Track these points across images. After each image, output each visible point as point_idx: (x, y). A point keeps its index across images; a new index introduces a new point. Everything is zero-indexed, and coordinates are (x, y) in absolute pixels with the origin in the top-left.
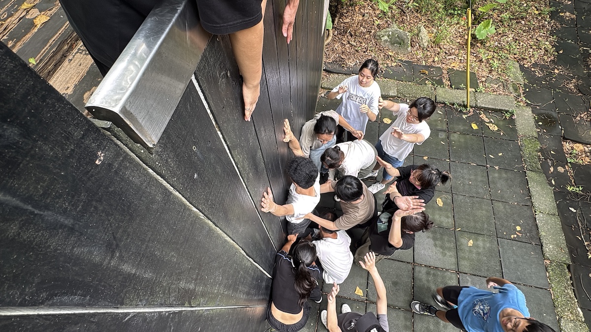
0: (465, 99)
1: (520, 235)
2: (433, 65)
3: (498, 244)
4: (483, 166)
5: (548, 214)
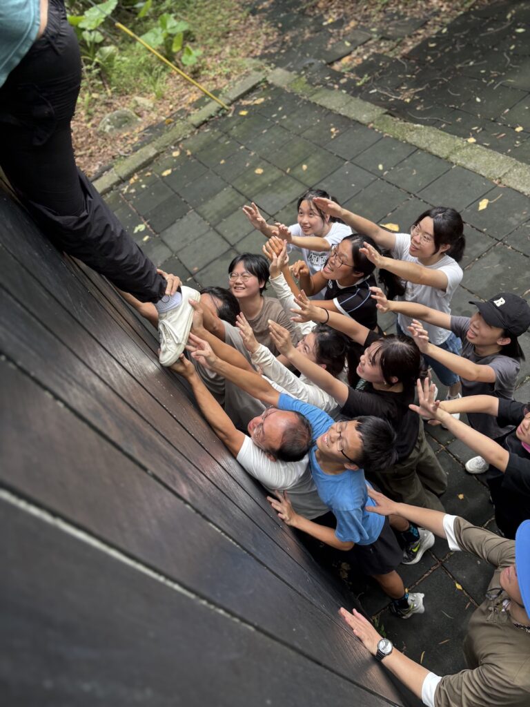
0: (218, 105)
1: (338, 131)
2: (173, 112)
3: (325, 149)
4: (273, 125)
5: (347, 104)
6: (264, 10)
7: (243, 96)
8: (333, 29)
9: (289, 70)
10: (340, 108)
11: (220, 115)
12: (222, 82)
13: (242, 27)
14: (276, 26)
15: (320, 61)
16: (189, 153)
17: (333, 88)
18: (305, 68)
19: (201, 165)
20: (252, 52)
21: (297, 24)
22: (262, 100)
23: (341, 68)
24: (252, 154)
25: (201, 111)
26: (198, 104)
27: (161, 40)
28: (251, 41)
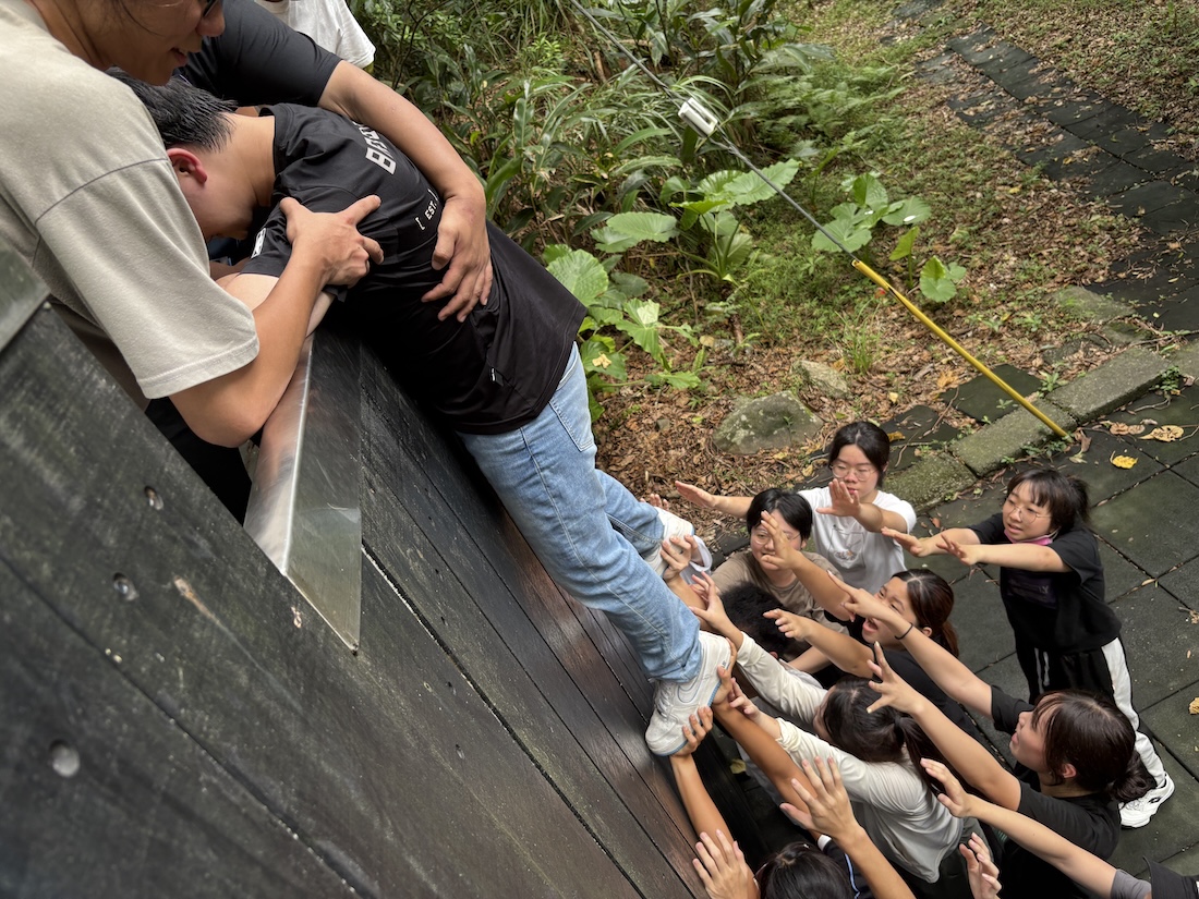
2: (899, 411)
7: (1111, 411)
11: (1048, 451)
12: (1021, 348)
13: (1032, 204)
14: (1129, 211)
20: (1082, 273)
25: (986, 433)
26: (969, 405)
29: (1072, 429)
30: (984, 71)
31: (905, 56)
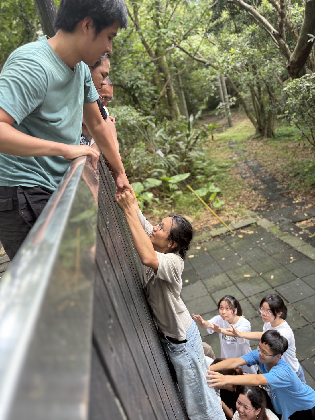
0: (227, 229)
1: (295, 259)
2: (202, 227)
3: (286, 268)
4: (257, 247)
5: (302, 246)
6: (261, 189)
7: (242, 228)
8: (298, 205)
9: (270, 220)
10: (297, 247)
11: (227, 234)
12: (232, 219)
13: (247, 195)
14: (266, 198)
15: (288, 220)
16: (206, 249)
17: (294, 236)
18: (279, 222)
19: (211, 258)
20: (251, 207)
21: (278, 199)
22: (252, 232)
23: (301, 226)
24: (241, 259)
25: (217, 230)
26: (216, 226)
27: (205, 194)
28: (251, 202)
29: (233, 230)
30: (251, 168)
31: (234, 162)
